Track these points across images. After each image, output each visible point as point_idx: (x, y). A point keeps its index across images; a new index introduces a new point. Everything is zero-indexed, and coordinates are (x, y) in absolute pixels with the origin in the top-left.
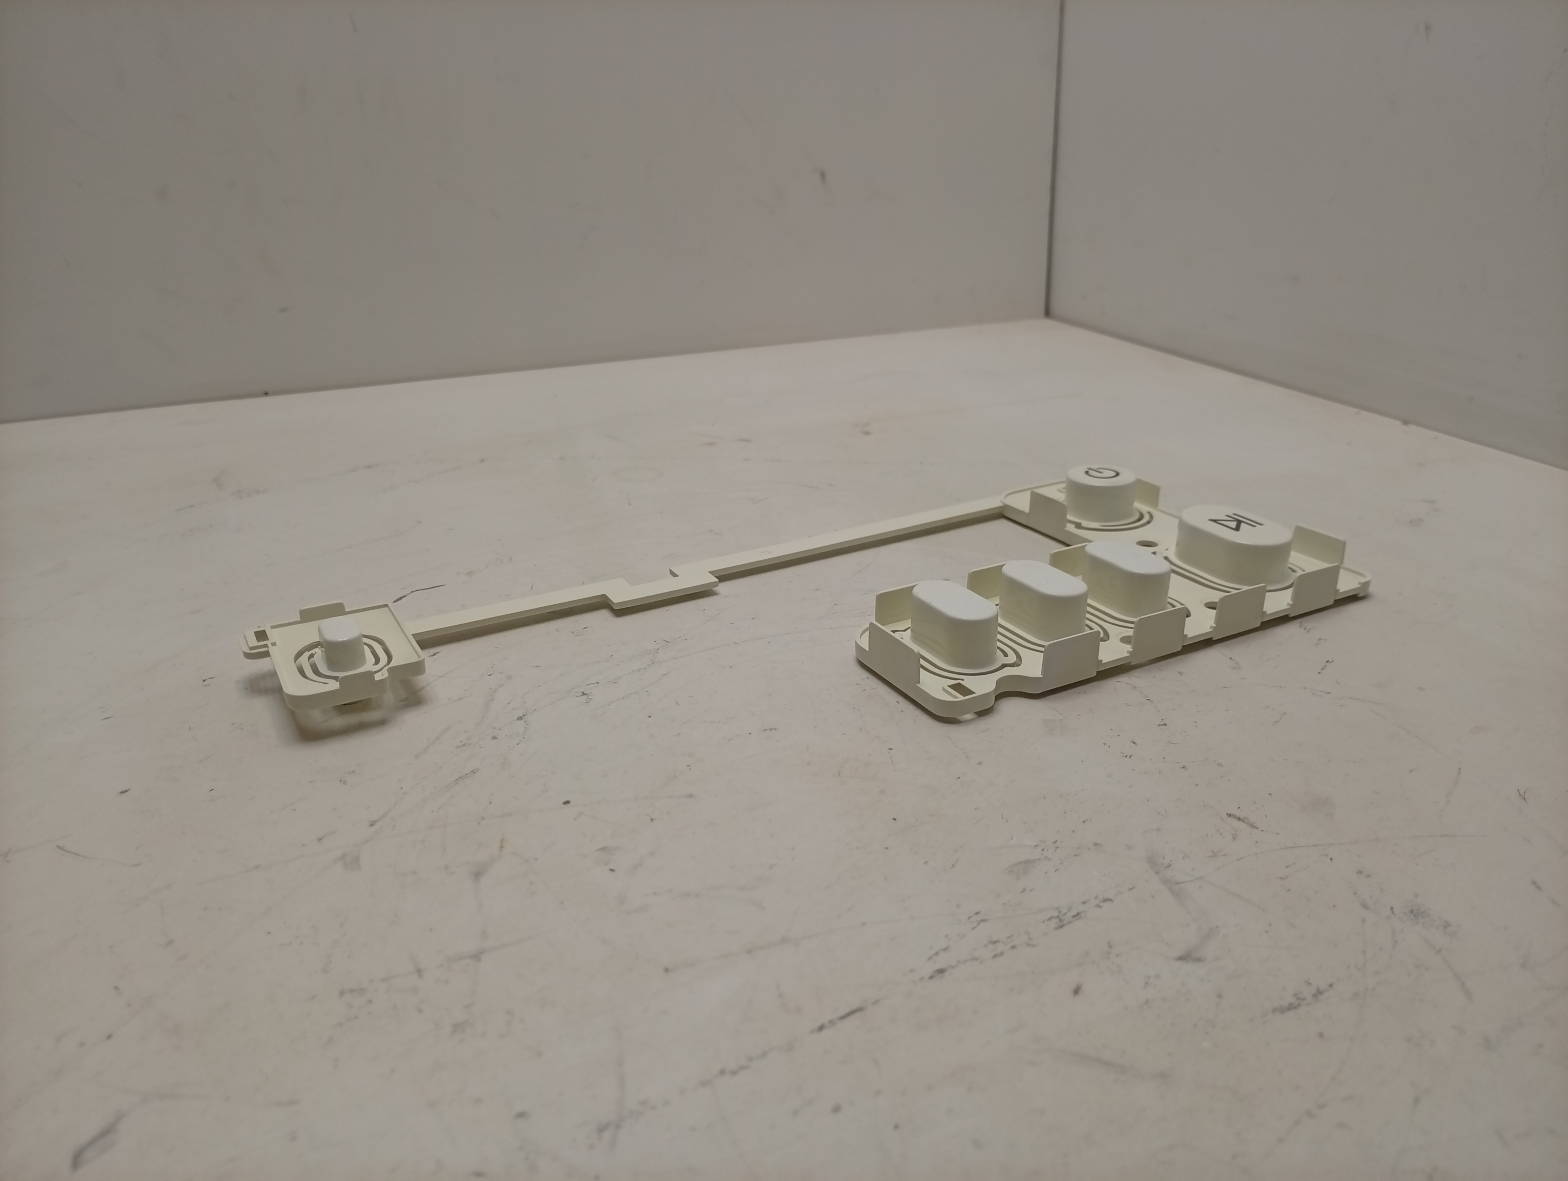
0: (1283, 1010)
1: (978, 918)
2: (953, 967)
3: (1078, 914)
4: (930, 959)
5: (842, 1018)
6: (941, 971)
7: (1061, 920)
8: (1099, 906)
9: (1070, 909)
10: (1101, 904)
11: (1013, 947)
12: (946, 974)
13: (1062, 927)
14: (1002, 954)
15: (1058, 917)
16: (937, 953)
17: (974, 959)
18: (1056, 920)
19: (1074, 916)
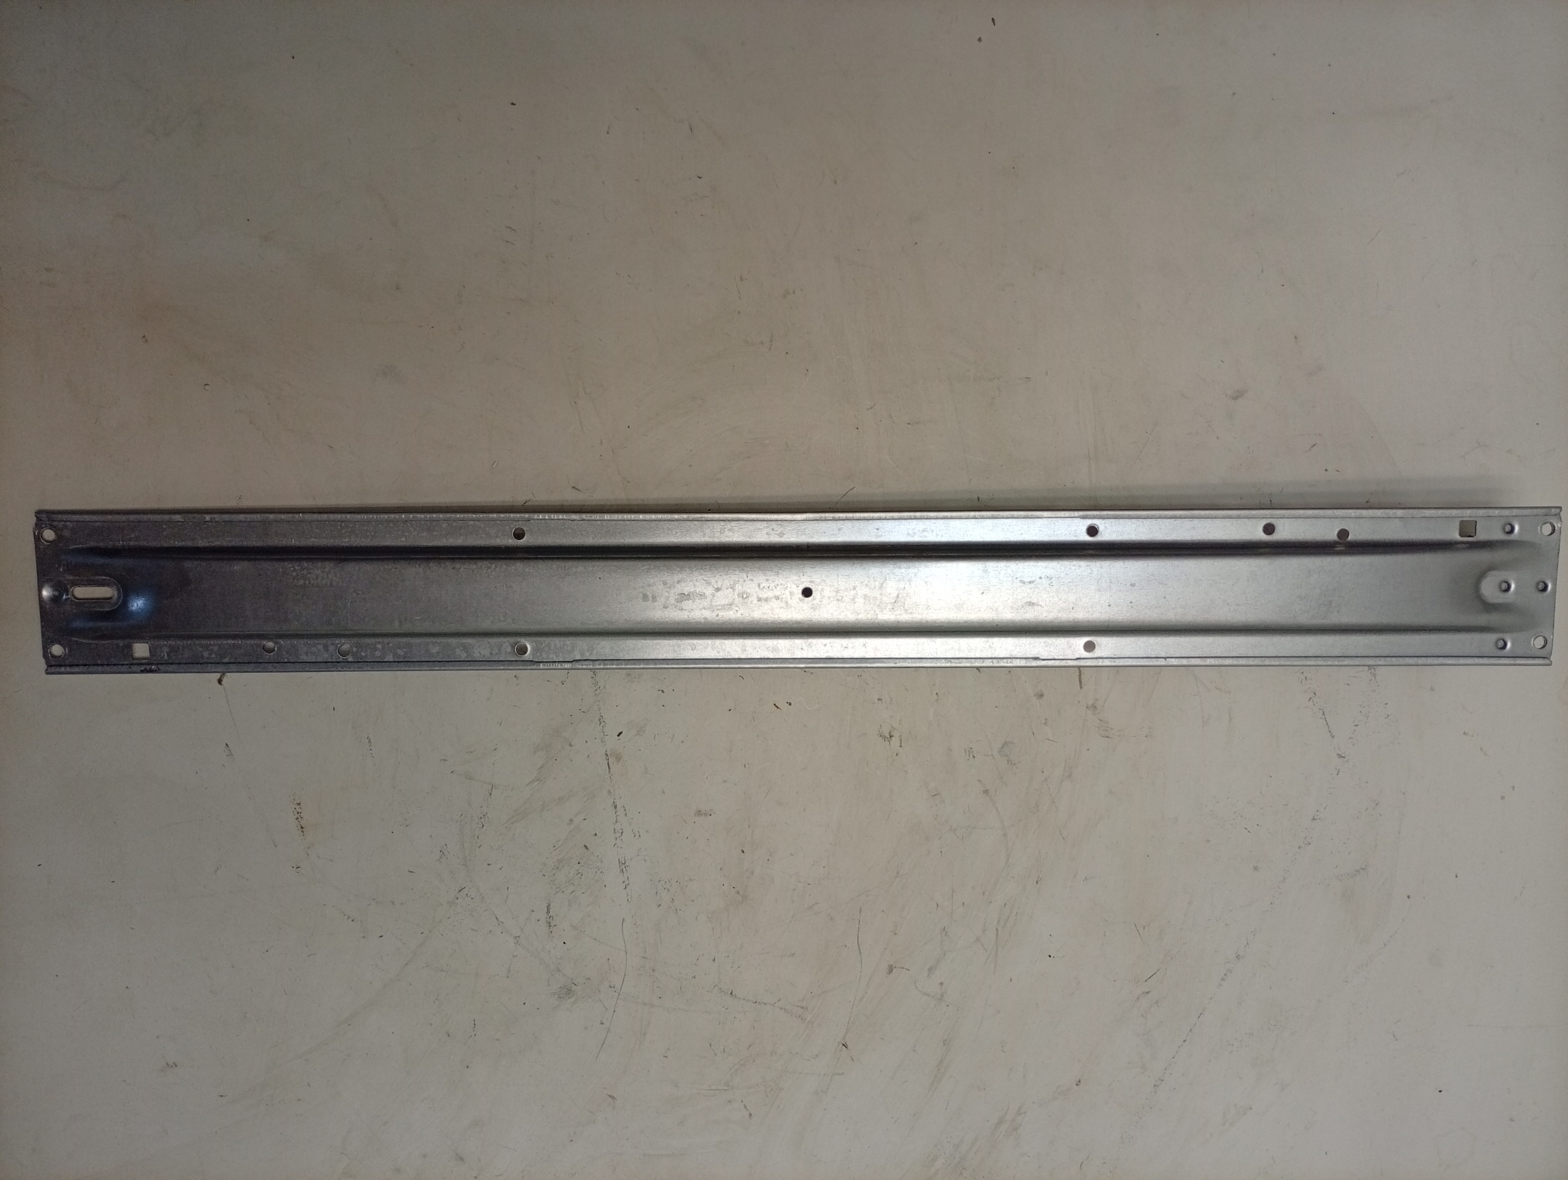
0: (548, 907)
1: (637, 835)
2: (616, 812)
3: (623, 872)
4: (624, 806)
5: (608, 764)
6: (616, 807)
7: (622, 864)
8: (624, 882)
9: (627, 870)
10: (625, 884)
11: (616, 838)
12: (614, 809)
13: (619, 862)
14: (615, 833)
15: (625, 863)
16: (625, 810)
17: (616, 822)
18: (623, 862)
19: (622, 869)
